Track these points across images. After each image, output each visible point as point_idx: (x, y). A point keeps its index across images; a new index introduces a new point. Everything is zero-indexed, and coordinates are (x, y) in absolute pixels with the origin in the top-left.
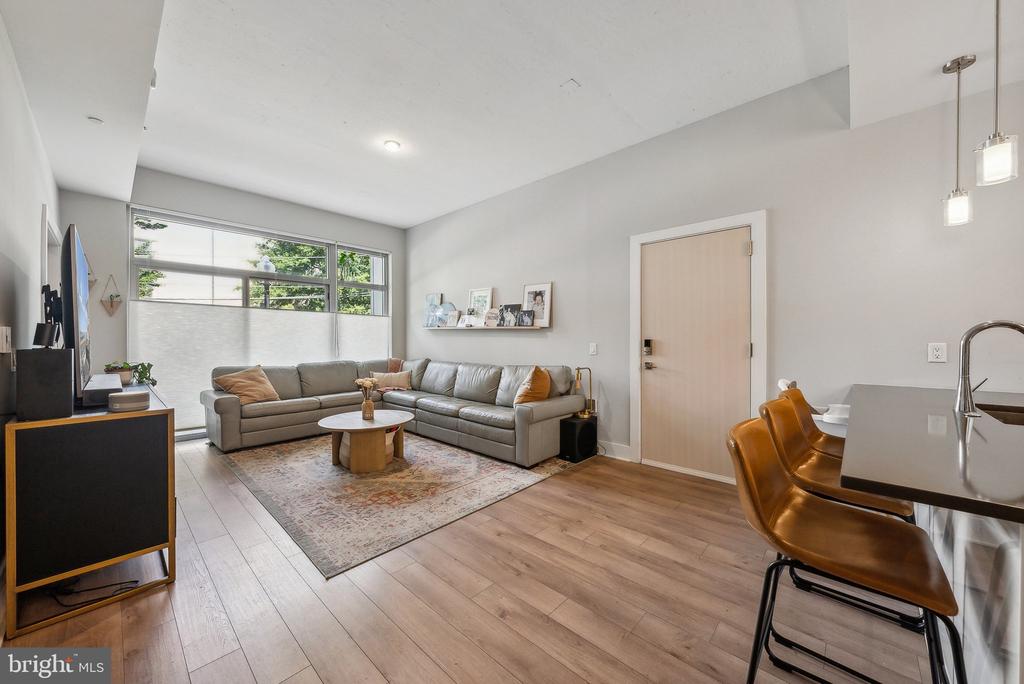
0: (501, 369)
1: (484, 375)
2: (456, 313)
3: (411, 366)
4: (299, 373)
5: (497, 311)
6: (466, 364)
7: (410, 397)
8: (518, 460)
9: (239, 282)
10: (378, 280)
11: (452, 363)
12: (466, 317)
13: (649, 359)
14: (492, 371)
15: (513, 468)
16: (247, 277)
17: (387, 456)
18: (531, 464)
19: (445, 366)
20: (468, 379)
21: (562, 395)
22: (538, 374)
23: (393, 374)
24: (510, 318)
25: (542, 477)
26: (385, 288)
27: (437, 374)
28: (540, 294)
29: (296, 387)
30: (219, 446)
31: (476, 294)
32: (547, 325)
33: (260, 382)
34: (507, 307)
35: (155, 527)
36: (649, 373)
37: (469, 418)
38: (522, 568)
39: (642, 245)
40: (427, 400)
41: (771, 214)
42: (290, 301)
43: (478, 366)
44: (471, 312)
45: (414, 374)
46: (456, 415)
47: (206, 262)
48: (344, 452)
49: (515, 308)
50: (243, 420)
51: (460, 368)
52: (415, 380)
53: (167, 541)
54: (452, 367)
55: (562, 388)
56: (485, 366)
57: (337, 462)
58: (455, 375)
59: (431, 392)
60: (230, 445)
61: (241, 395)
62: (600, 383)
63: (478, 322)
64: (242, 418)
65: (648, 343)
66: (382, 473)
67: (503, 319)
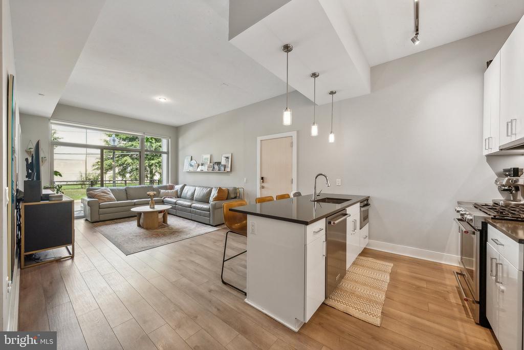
0: (212, 188)
1: (205, 191)
2: (197, 165)
3: (178, 187)
4: (126, 190)
5: (212, 164)
6: (200, 186)
7: (174, 200)
8: (211, 223)
9: (99, 151)
10: (164, 149)
11: (194, 186)
12: (200, 167)
13: (263, 185)
14: (209, 189)
15: (210, 226)
16: (102, 149)
17: (159, 223)
18: (216, 224)
19: (191, 187)
20: (199, 192)
21: (232, 198)
22: (220, 190)
23: (169, 191)
24: (216, 167)
25: (218, 229)
26: (167, 153)
27: (188, 191)
28: (227, 158)
29: (124, 196)
30: (90, 220)
31: (205, 157)
32: (229, 171)
33: (108, 194)
34: (215, 163)
35: (67, 238)
36: (263, 189)
37: (195, 208)
38: (193, 251)
39: (261, 141)
40: (181, 202)
41: (298, 132)
42: (128, 155)
43: (204, 187)
44: (202, 165)
45: (179, 191)
46: (190, 207)
47: (84, 142)
48: (141, 221)
49: (219, 163)
50: (100, 210)
51: (197, 188)
52: (179, 193)
53: (71, 243)
54: (194, 188)
55: (233, 196)
56: (206, 187)
57: (139, 225)
58: (195, 191)
59: (185, 198)
60: (94, 220)
61: (99, 199)
62: (248, 194)
63: (205, 168)
64: (99, 208)
65: (262, 178)
66: (156, 228)
67: (214, 168)
